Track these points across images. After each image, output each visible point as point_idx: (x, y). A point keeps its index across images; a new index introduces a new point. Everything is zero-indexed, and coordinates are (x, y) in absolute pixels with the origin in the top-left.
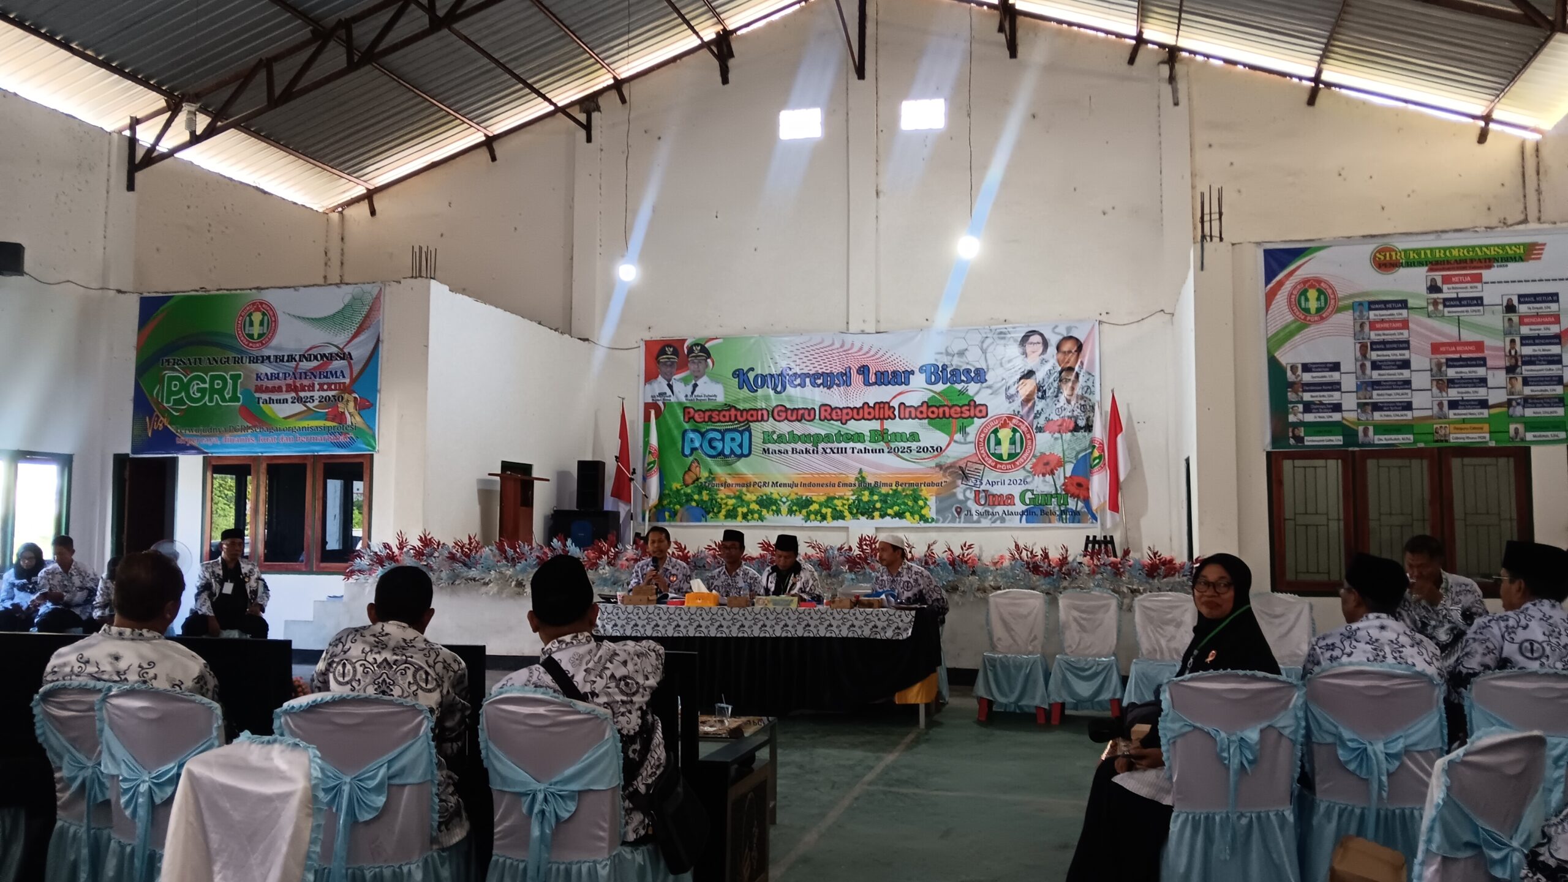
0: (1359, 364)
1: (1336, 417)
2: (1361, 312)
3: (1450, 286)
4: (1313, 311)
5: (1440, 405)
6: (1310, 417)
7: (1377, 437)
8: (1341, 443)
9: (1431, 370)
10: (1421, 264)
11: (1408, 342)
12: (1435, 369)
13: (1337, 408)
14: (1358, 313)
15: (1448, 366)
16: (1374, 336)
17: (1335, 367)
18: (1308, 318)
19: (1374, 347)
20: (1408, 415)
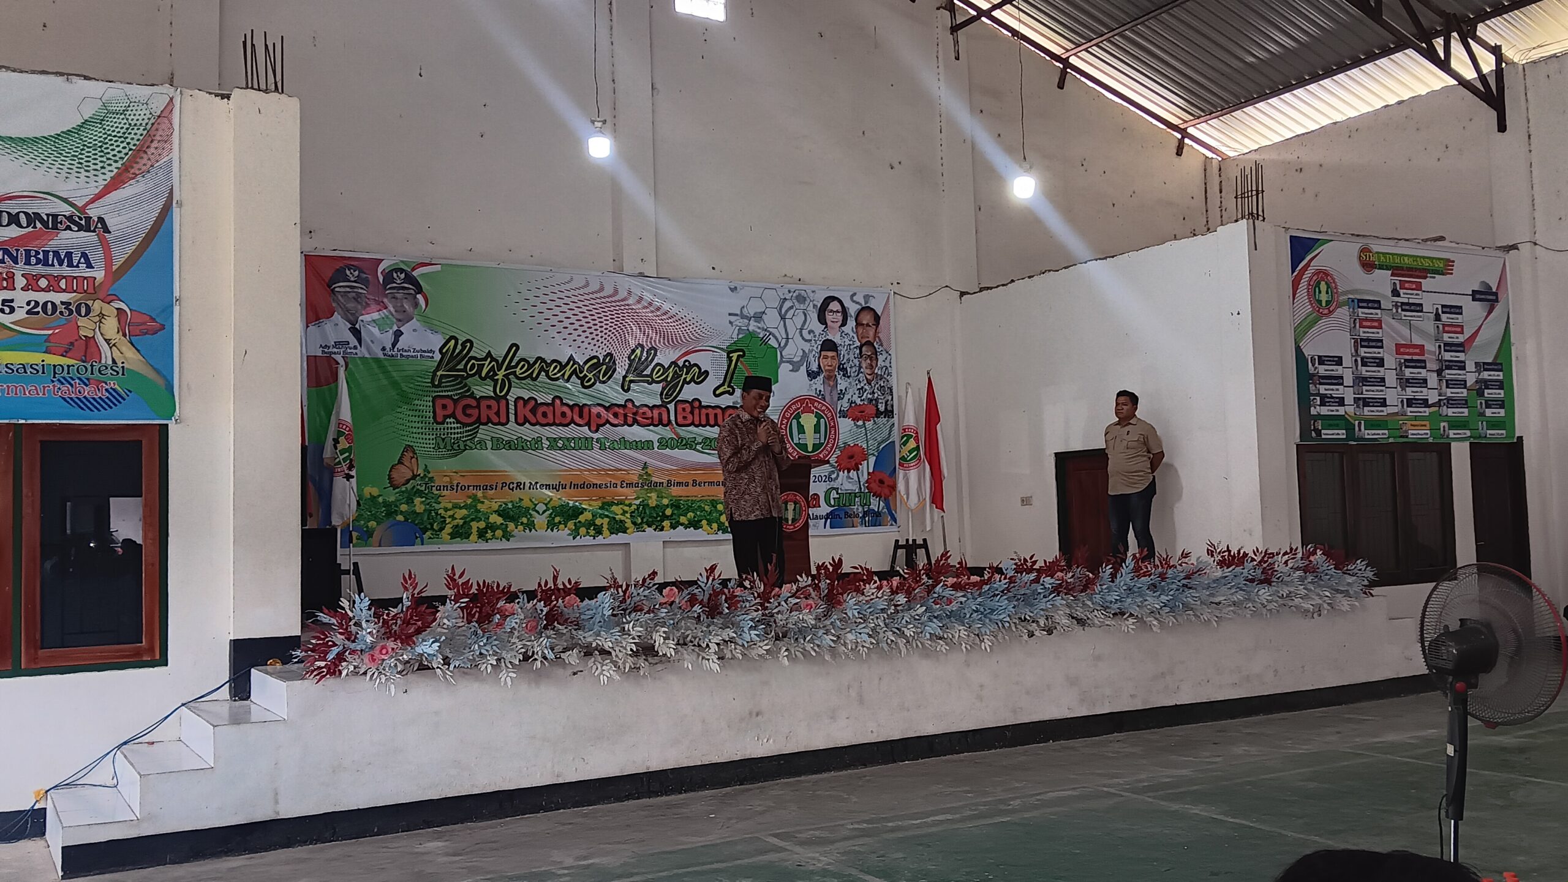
0: (1354, 358)
1: (1341, 411)
2: (1353, 309)
3: (1405, 291)
4: (1324, 304)
5: (1402, 401)
6: (1324, 411)
7: (1367, 431)
8: (1344, 437)
9: (1396, 369)
10: (1387, 269)
11: (1381, 341)
12: (1398, 368)
13: (1341, 402)
14: (1351, 310)
15: (1407, 367)
16: (1363, 333)
17: (1339, 361)
18: (1321, 310)
19: (1363, 343)
20: (1386, 411)
